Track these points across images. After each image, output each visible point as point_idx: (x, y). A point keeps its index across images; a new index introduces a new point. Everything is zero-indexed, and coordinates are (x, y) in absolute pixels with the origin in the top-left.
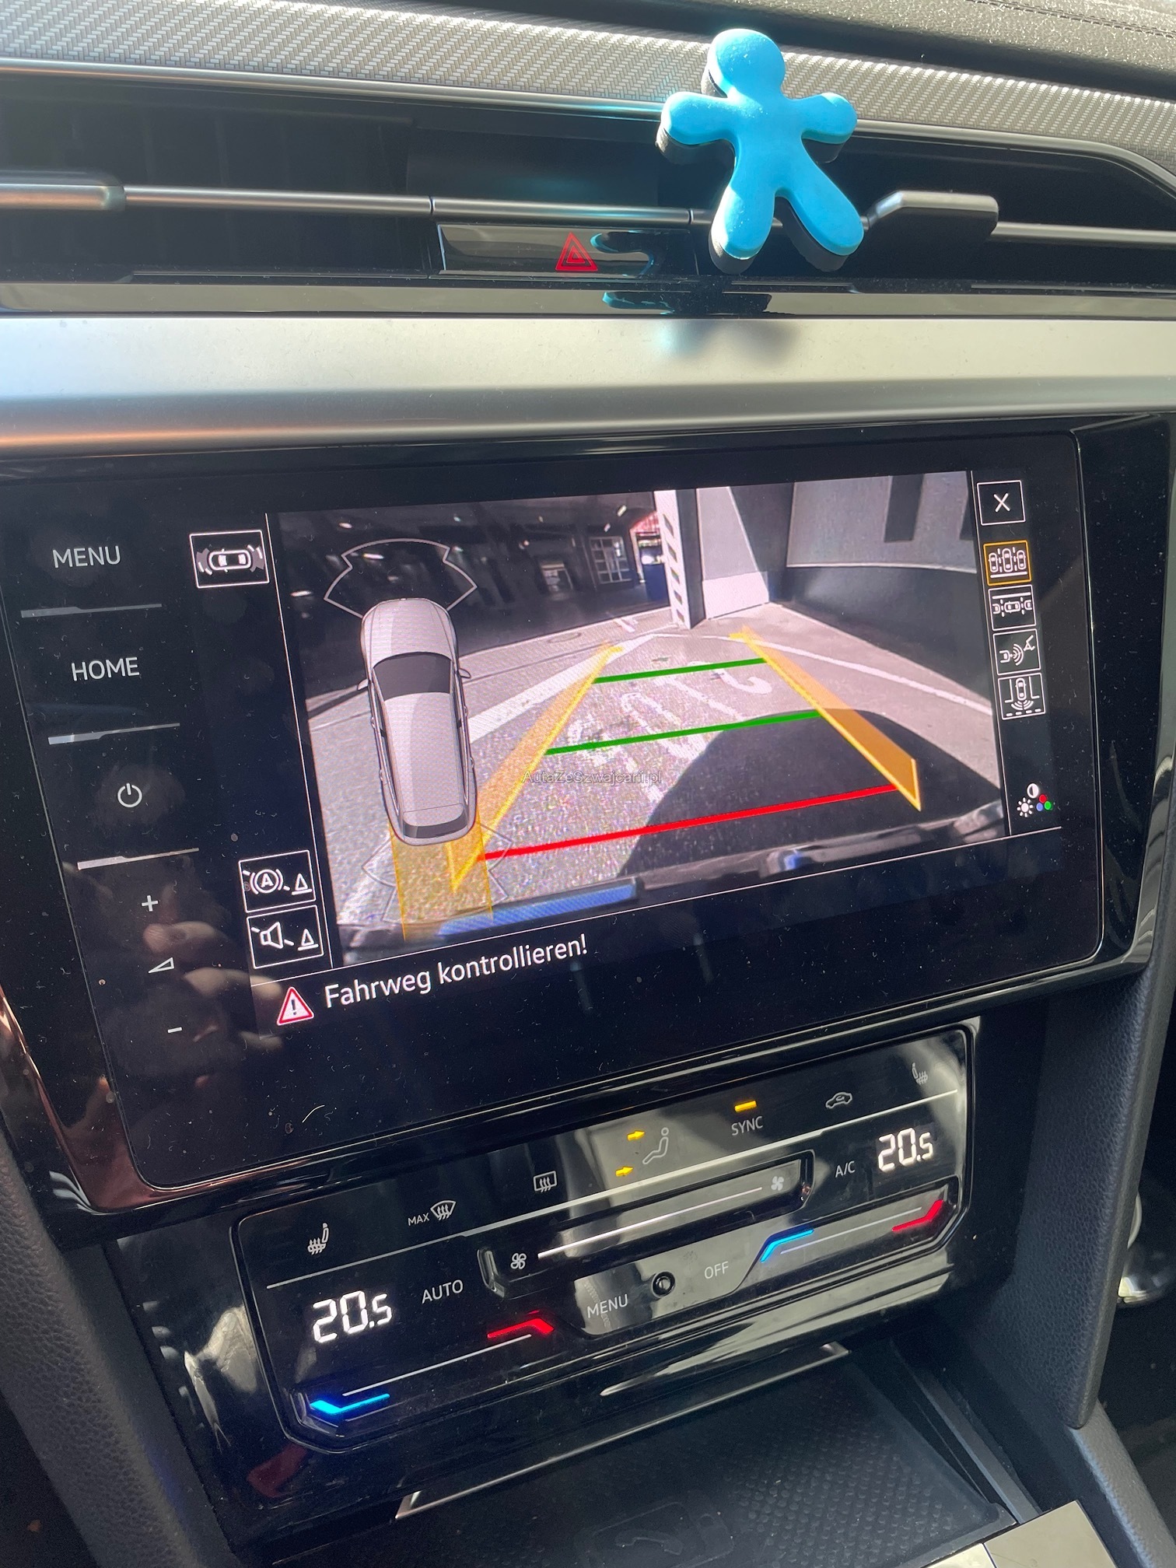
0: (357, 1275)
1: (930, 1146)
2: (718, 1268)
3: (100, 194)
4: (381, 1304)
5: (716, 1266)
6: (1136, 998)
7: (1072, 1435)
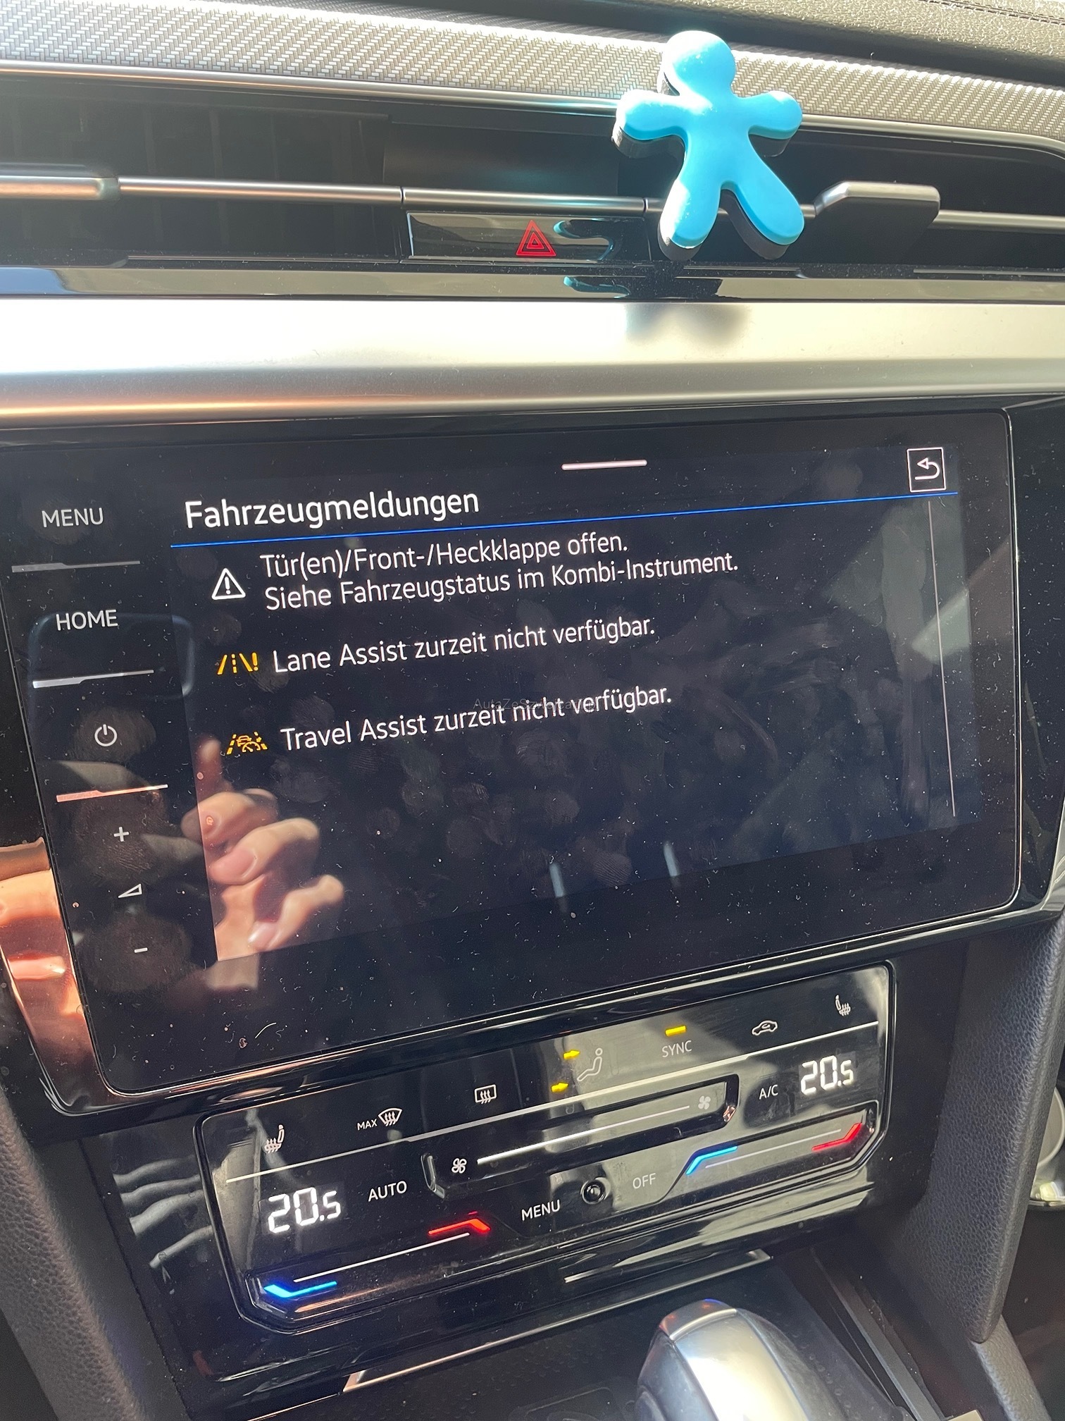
0: (309, 1173)
1: (850, 1072)
2: (645, 1179)
3: (96, 185)
4: (331, 1200)
5: (643, 1177)
6: (1050, 944)
7: (975, 1348)
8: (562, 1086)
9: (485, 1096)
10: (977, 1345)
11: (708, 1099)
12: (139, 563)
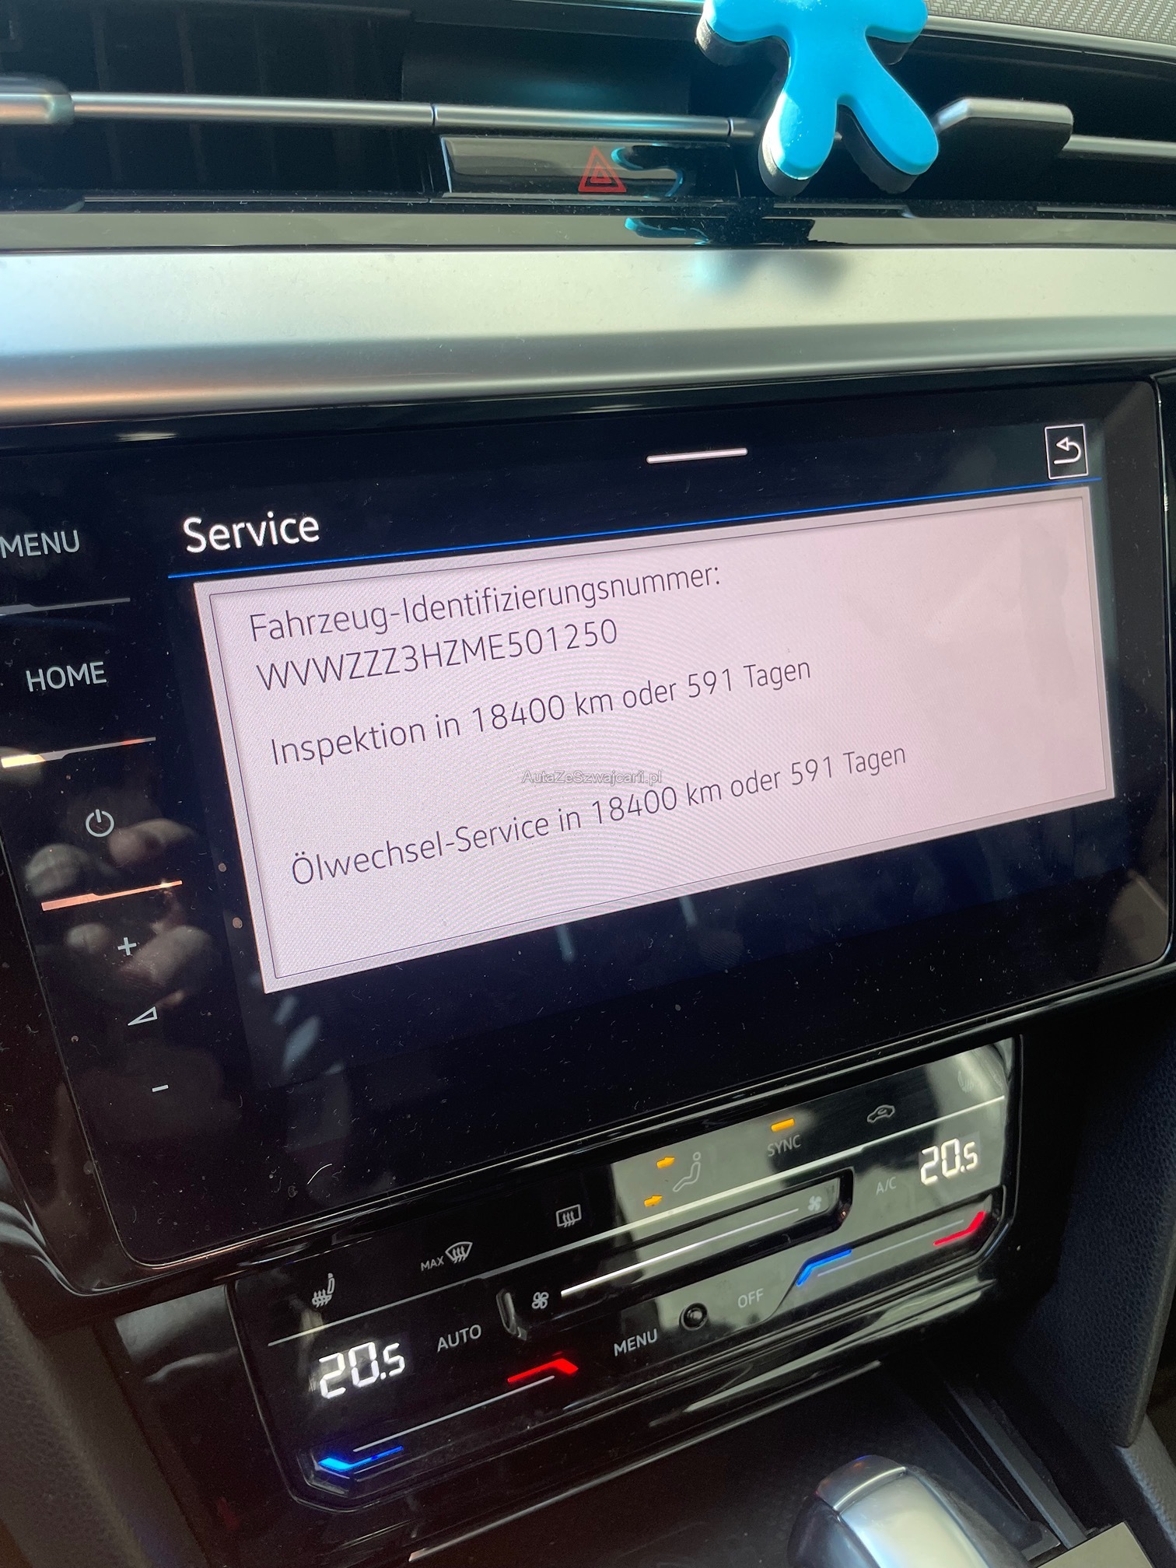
1: (974, 1156)
2: (752, 1296)
3: (44, 104)
4: (392, 1354)
5: (750, 1294)
7: (1121, 1454)
8: (656, 1199)
9: (568, 1218)
10: (1123, 1450)
11: (819, 1199)
12: (128, 600)
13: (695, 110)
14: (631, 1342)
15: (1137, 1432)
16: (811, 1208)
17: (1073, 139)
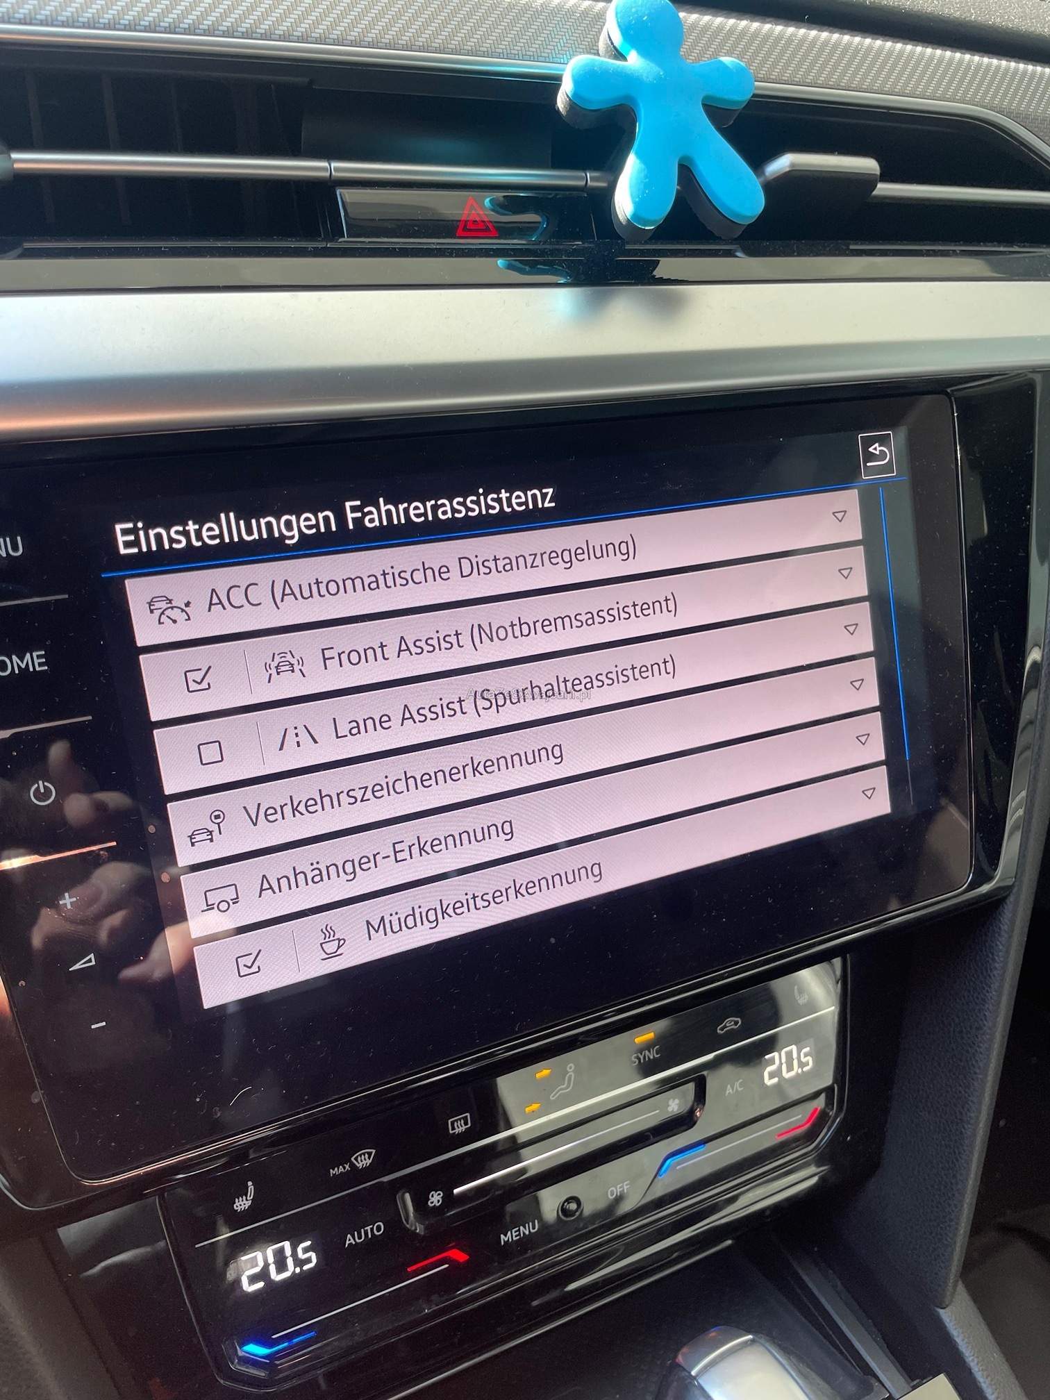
0: (282, 1227)
1: (810, 1059)
2: (620, 1188)
4: (306, 1250)
5: (618, 1186)
6: (1000, 921)
7: (939, 1314)
8: (535, 1106)
9: (459, 1126)
10: (941, 1311)
11: (677, 1101)
12: (67, 596)
13: (556, 164)
14: (515, 1232)
15: (953, 1295)
16: (670, 1109)
17: (880, 186)
